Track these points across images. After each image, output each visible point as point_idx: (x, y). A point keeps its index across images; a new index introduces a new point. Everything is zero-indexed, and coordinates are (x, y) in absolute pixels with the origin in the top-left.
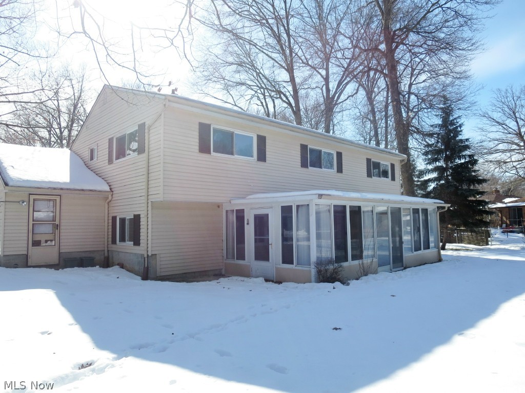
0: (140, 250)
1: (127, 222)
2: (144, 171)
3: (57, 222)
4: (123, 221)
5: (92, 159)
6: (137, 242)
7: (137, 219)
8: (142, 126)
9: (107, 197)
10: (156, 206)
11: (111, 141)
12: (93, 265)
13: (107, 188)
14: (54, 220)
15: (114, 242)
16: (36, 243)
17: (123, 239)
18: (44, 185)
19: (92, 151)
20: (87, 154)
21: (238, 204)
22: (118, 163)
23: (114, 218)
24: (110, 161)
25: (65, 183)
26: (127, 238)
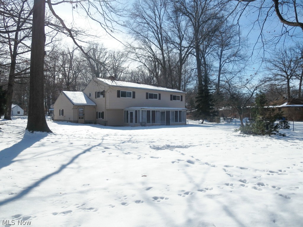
0: (104, 120)
1: (100, 113)
2: (105, 102)
3: (84, 113)
4: (99, 113)
5: (90, 96)
6: (103, 118)
7: (103, 112)
8: (104, 91)
9: (95, 107)
10: (107, 110)
11: (96, 92)
12: (92, 124)
13: (95, 105)
14: (83, 113)
15: (97, 118)
16: (80, 118)
17: (99, 117)
18: (81, 104)
19: (90, 94)
20: (89, 95)
21: (127, 109)
22: (98, 99)
23: (97, 112)
24: (96, 98)
25: (86, 104)
26: (100, 117)
